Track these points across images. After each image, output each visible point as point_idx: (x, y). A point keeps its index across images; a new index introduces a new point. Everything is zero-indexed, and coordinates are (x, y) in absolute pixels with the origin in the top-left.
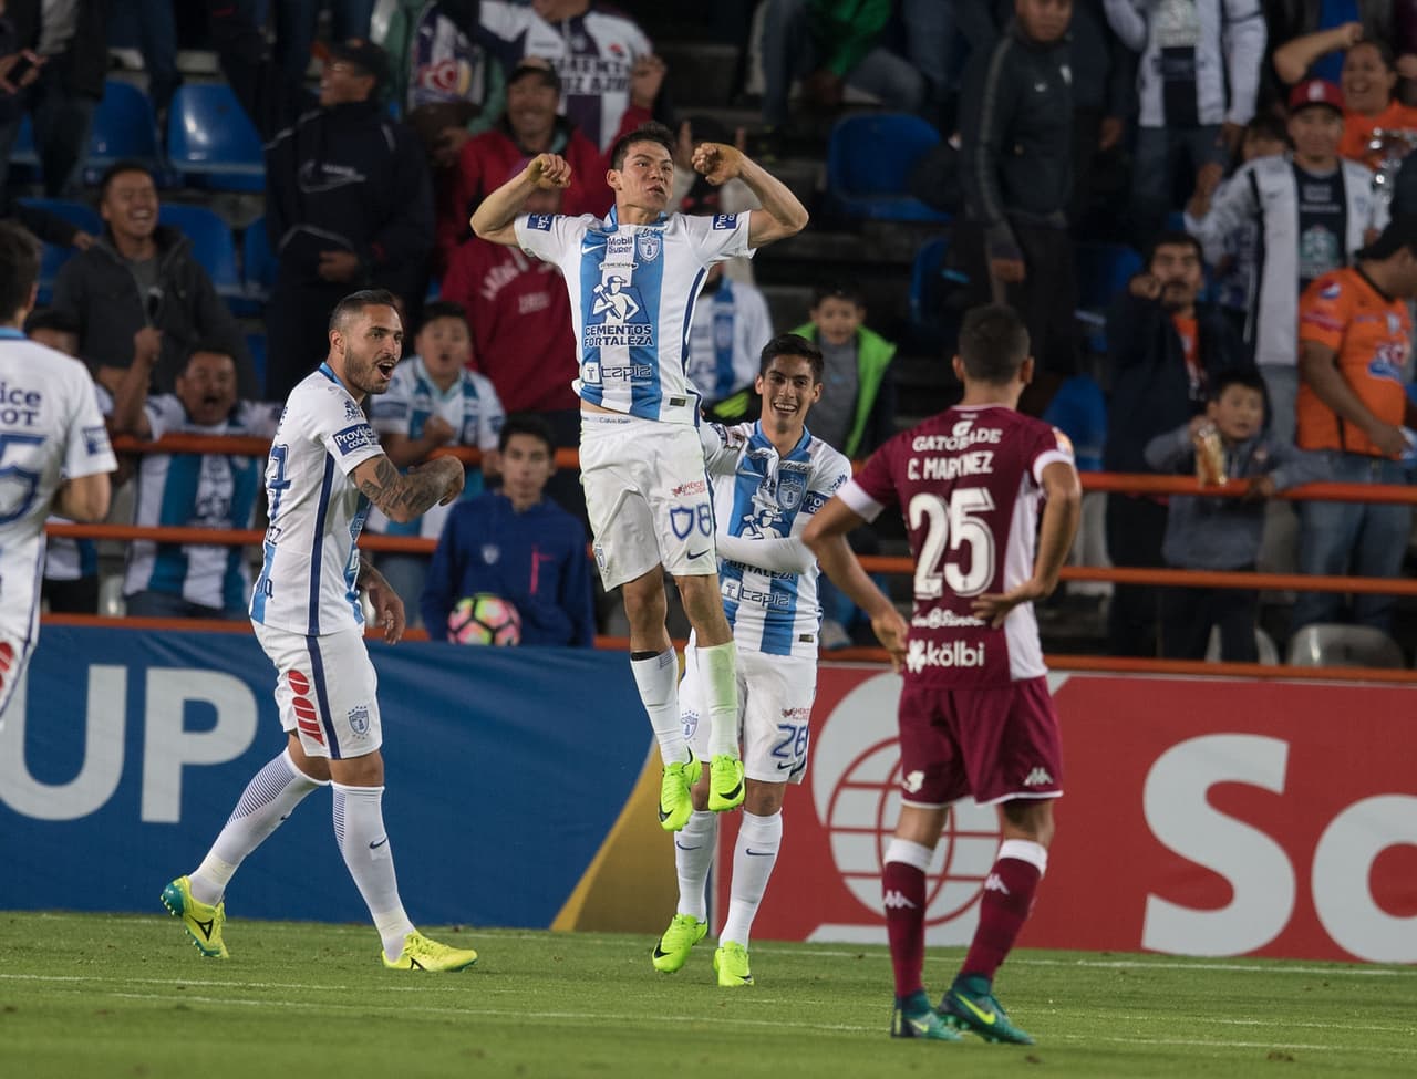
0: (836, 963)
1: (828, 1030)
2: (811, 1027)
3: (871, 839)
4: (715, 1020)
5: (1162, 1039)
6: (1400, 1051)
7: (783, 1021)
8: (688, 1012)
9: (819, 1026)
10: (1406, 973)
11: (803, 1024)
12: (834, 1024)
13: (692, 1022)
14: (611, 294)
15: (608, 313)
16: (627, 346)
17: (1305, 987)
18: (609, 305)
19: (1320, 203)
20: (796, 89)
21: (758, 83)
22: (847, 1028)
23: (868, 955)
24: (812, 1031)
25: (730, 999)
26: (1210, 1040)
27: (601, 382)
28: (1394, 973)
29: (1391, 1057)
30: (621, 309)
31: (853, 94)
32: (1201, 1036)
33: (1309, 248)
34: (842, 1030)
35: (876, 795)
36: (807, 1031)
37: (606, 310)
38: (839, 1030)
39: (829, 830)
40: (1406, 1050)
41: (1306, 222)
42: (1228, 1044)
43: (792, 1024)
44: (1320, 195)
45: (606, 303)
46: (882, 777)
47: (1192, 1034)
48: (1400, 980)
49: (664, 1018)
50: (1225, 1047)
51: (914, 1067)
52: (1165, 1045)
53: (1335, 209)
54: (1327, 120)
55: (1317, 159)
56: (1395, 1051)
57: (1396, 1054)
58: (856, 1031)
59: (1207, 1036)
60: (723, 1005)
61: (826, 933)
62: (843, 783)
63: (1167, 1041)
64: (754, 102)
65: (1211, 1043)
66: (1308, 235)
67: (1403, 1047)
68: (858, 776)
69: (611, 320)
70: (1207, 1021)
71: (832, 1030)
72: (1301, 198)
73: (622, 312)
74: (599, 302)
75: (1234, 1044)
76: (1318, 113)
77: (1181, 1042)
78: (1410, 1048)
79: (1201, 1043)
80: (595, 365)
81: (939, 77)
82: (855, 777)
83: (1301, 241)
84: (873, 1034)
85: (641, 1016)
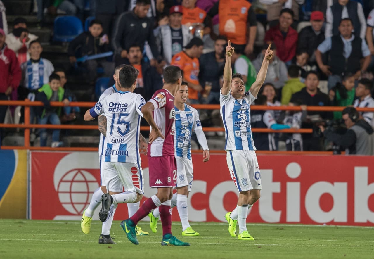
0: (60, 225)
1: (59, 241)
2: (55, 241)
3: (68, 195)
4: (31, 240)
5: (141, 241)
6: (199, 243)
7: (48, 240)
8: (25, 238)
9: (57, 240)
10: (201, 224)
11: (53, 240)
12: (61, 240)
13: (25, 240)
14: (242, 114)
15: (242, 119)
16: (246, 127)
17: (176, 228)
18: (242, 116)
19: (176, 37)
20: (46, 10)
21: (36, 9)
22: (64, 241)
23: (69, 223)
24: (56, 242)
25: (35, 234)
26: (153, 241)
27: (241, 136)
28: (197, 224)
29: (197, 245)
30: (244, 118)
31: (59, 11)
32: (151, 241)
33: (174, 48)
34: (63, 241)
35: (69, 184)
36: (54, 242)
37: (241, 118)
38: (62, 241)
39: (58, 192)
40: (201, 243)
41: (173, 41)
42: (157, 242)
43: (50, 240)
44: (176, 34)
45: (241, 116)
46: (71, 179)
47: (148, 240)
48: (199, 226)
49: (19, 240)
50: (157, 243)
51: (81, 250)
52: (142, 243)
53: (180, 38)
54: (179, 16)
55: (176, 26)
56: (198, 243)
57: (198, 244)
58: (66, 241)
59: (152, 241)
60: (33, 236)
61: (58, 218)
62: (61, 181)
63: (142, 242)
64: (35, 14)
65: (153, 242)
66: (174, 45)
67: (200, 242)
68: (65, 179)
69: (243, 121)
70: (152, 237)
71: (61, 241)
72: (172, 35)
73: (245, 119)
74: (239, 116)
75: (159, 242)
76: (177, 15)
77: (146, 242)
78: (202, 242)
79: (151, 242)
80: (239, 131)
81: (81, 7)
82: (64, 179)
83: (172, 47)
84: (70, 242)
85: (13, 239)
